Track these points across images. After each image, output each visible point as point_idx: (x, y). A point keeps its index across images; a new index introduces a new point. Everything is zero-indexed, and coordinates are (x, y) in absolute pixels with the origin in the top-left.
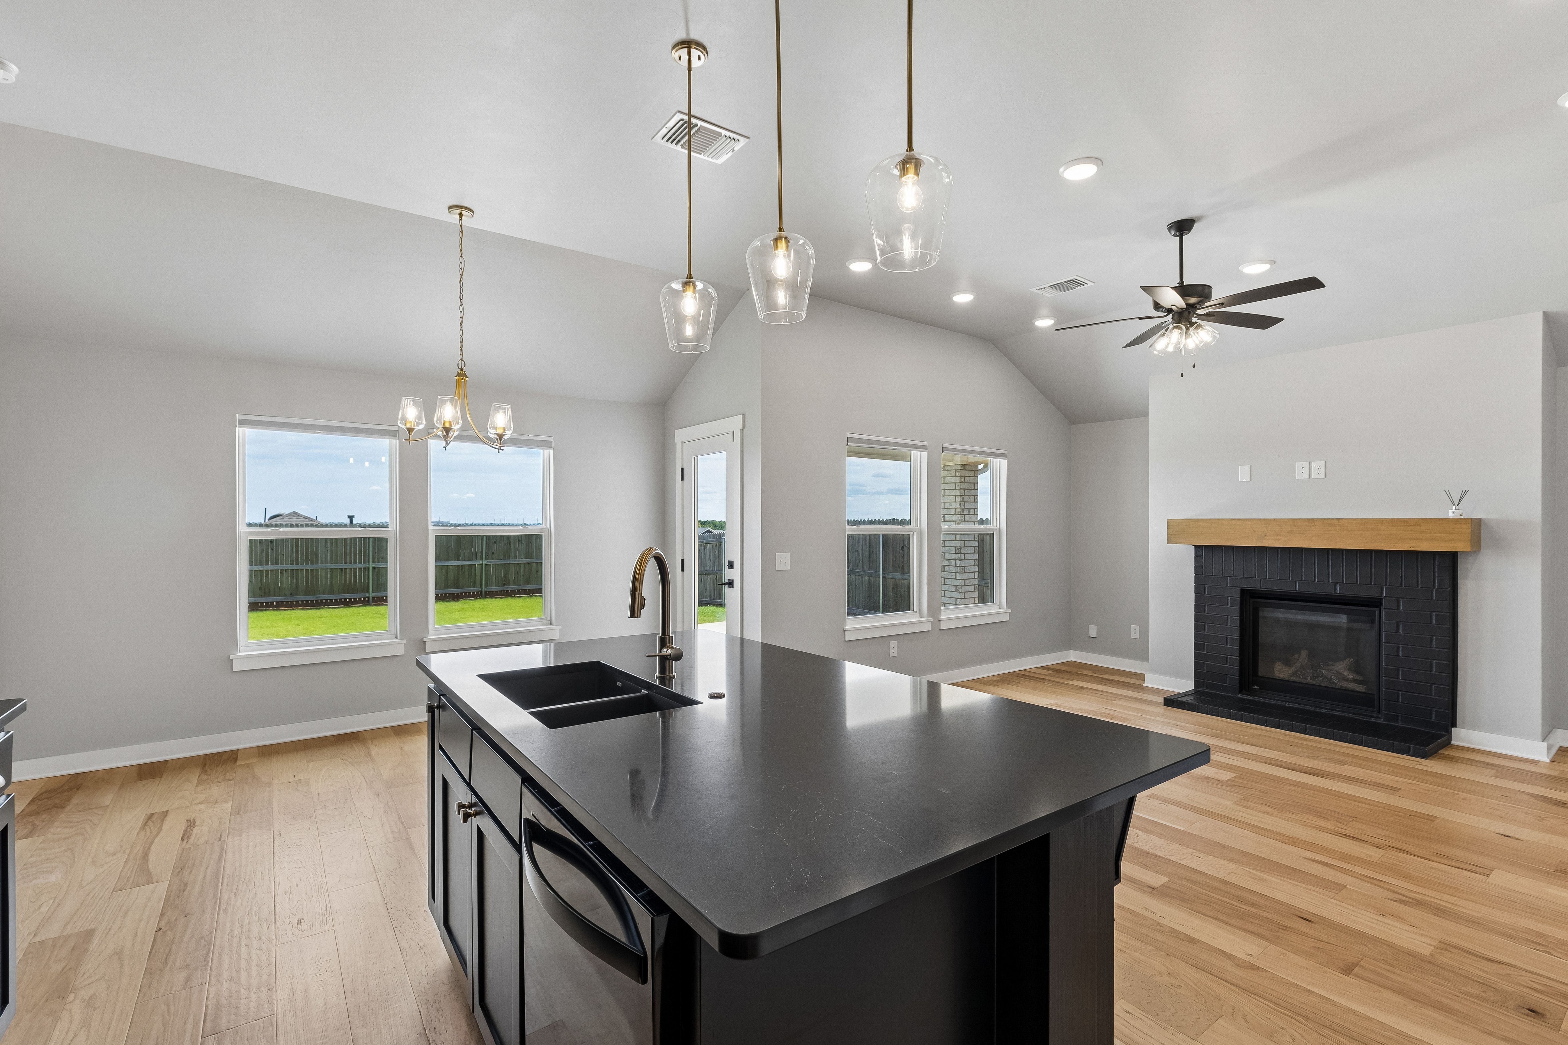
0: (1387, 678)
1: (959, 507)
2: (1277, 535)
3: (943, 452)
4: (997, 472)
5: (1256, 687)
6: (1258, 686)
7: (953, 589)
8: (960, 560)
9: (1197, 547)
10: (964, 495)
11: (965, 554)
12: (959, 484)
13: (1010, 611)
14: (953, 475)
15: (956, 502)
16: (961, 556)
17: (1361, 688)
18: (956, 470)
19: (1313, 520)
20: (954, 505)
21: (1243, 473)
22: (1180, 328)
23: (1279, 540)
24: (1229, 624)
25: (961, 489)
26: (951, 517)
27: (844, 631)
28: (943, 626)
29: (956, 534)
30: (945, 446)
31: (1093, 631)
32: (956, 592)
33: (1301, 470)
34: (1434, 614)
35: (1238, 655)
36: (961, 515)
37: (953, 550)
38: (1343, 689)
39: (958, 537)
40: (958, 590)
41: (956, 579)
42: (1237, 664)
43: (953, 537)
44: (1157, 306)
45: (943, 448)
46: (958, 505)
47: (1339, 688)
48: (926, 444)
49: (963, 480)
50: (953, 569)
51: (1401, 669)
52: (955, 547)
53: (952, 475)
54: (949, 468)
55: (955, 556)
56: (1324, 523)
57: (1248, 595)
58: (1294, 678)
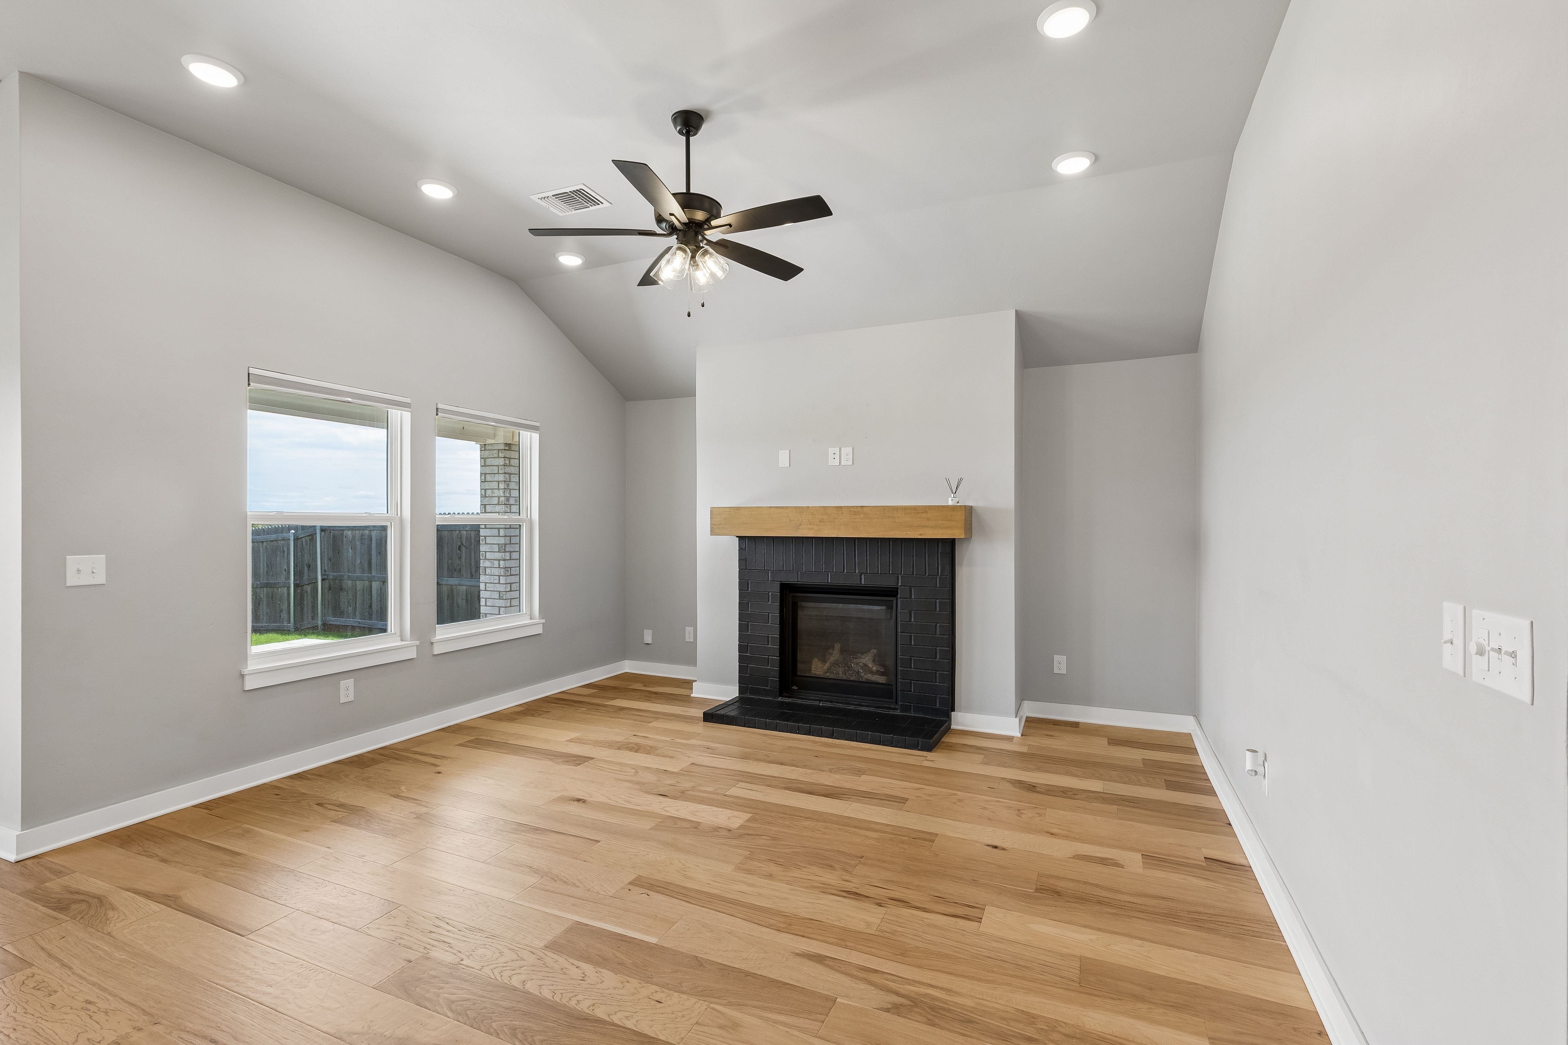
0: (903, 668)
1: (502, 495)
2: (810, 524)
3: (437, 414)
4: (527, 449)
5: (795, 688)
6: (796, 687)
7: (496, 595)
8: (505, 560)
9: (741, 538)
10: (510, 481)
11: (511, 552)
12: (503, 467)
13: (544, 621)
14: (496, 455)
15: (499, 489)
16: (505, 555)
17: (882, 679)
18: (499, 450)
19: (841, 507)
20: (497, 493)
21: (783, 458)
22: (684, 251)
23: (812, 529)
24: (770, 622)
25: (504, 473)
26: (494, 507)
27: (242, 676)
28: (437, 650)
29: (499, 529)
30: (440, 406)
31: (648, 638)
32: (499, 599)
33: (833, 457)
34: (938, 601)
35: (778, 655)
36: (505, 504)
37: (496, 548)
38: (869, 682)
39: (502, 532)
40: (502, 597)
41: (499, 583)
42: (778, 665)
43: (495, 532)
44: (660, 219)
45: (437, 409)
46: (501, 493)
47: (865, 681)
48: (408, 400)
49: (507, 462)
50: (496, 572)
51: (913, 658)
52: (499, 544)
53: (494, 456)
54: (490, 447)
55: (499, 555)
56: (850, 511)
57: (787, 589)
58: (828, 674)
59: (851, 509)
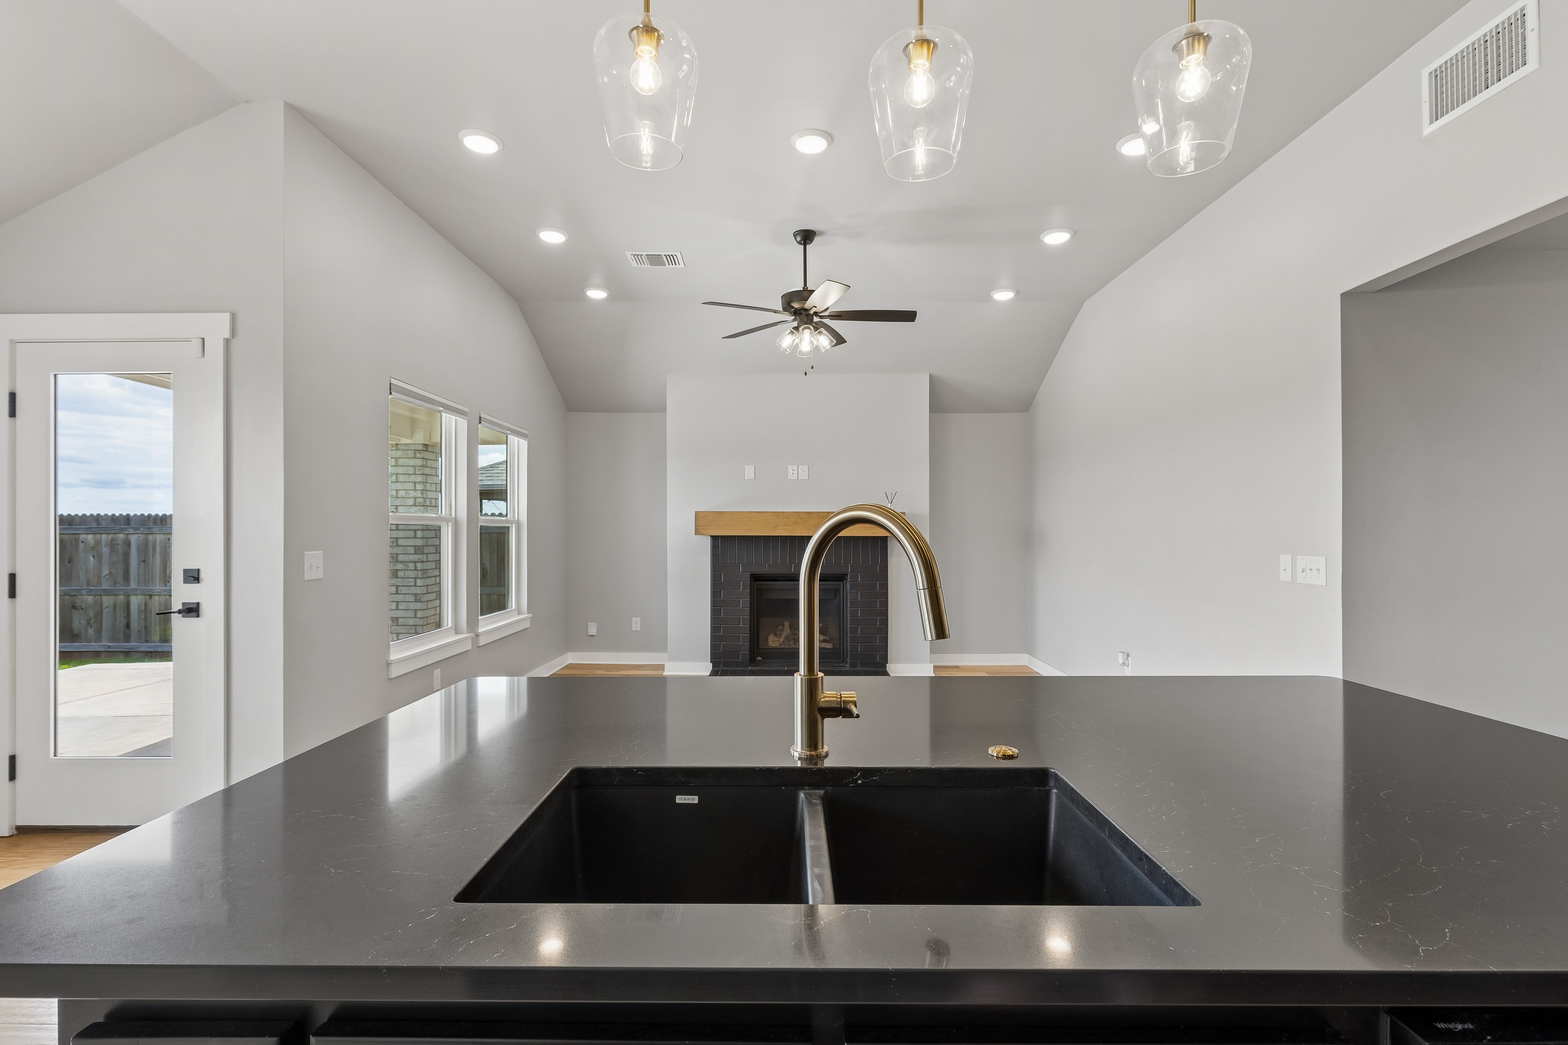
0: (852, 635)
1: (420, 496)
3: (480, 423)
4: (514, 455)
5: (759, 658)
6: (761, 657)
7: (412, 598)
8: (422, 562)
9: (714, 538)
10: (427, 482)
11: (427, 554)
12: (421, 468)
13: (531, 615)
14: (412, 456)
15: (415, 490)
16: (423, 557)
17: (829, 646)
18: (415, 451)
20: (412, 494)
21: (749, 472)
23: (787, 529)
24: (741, 606)
25: (423, 474)
26: (408, 508)
27: (388, 664)
28: (481, 642)
29: (415, 531)
30: (483, 415)
31: (593, 629)
32: (416, 602)
33: (792, 472)
34: (878, 582)
35: (748, 632)
36: (423, 506)
37: (412, 550)
39: (419, 534)
40: (420, 600)
41: (415, 586)
42: (748, 640)
43: (411, 534)
45: (480, 418)
46: (419, 494)
48: (466, 409)
49: (425, 463)
50: (412, 574)
51: (859, 626)
52: (415, 546)
53: (410, 456)
54: (404, 447)
55: (415, 557)
56: (819, 515)
57: (756, 578)
58: (783, 646)
59: (820, 514)
